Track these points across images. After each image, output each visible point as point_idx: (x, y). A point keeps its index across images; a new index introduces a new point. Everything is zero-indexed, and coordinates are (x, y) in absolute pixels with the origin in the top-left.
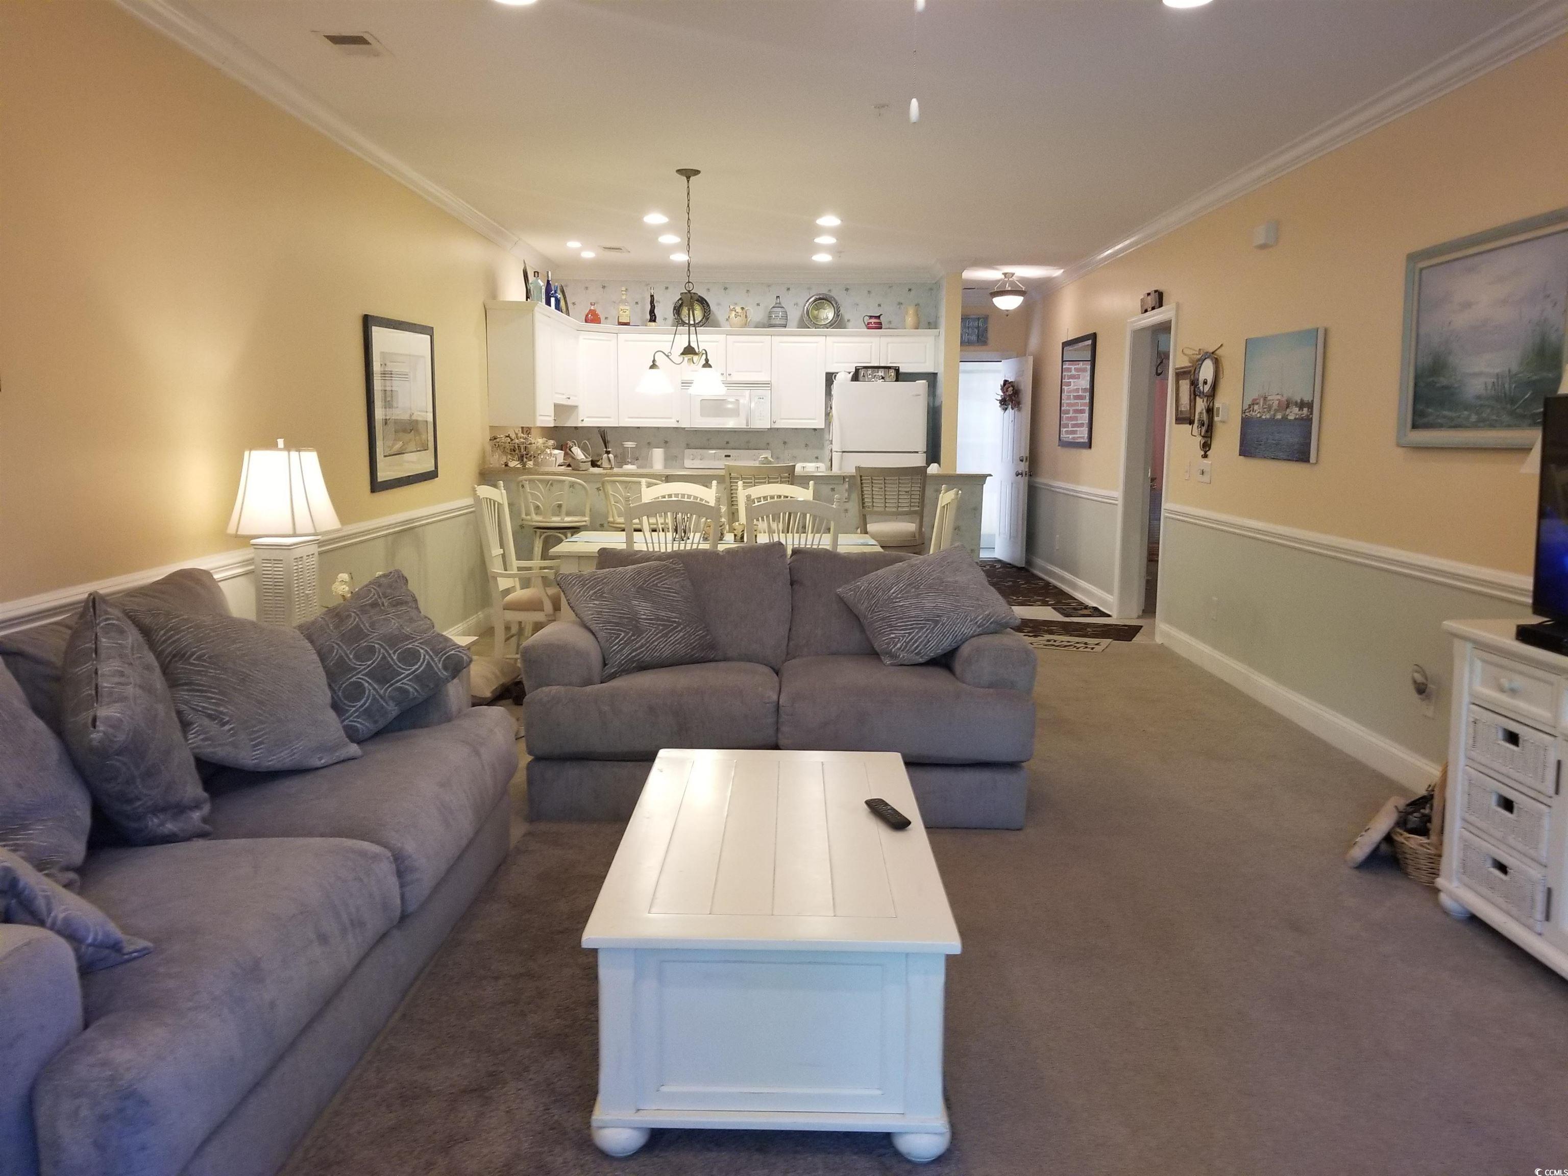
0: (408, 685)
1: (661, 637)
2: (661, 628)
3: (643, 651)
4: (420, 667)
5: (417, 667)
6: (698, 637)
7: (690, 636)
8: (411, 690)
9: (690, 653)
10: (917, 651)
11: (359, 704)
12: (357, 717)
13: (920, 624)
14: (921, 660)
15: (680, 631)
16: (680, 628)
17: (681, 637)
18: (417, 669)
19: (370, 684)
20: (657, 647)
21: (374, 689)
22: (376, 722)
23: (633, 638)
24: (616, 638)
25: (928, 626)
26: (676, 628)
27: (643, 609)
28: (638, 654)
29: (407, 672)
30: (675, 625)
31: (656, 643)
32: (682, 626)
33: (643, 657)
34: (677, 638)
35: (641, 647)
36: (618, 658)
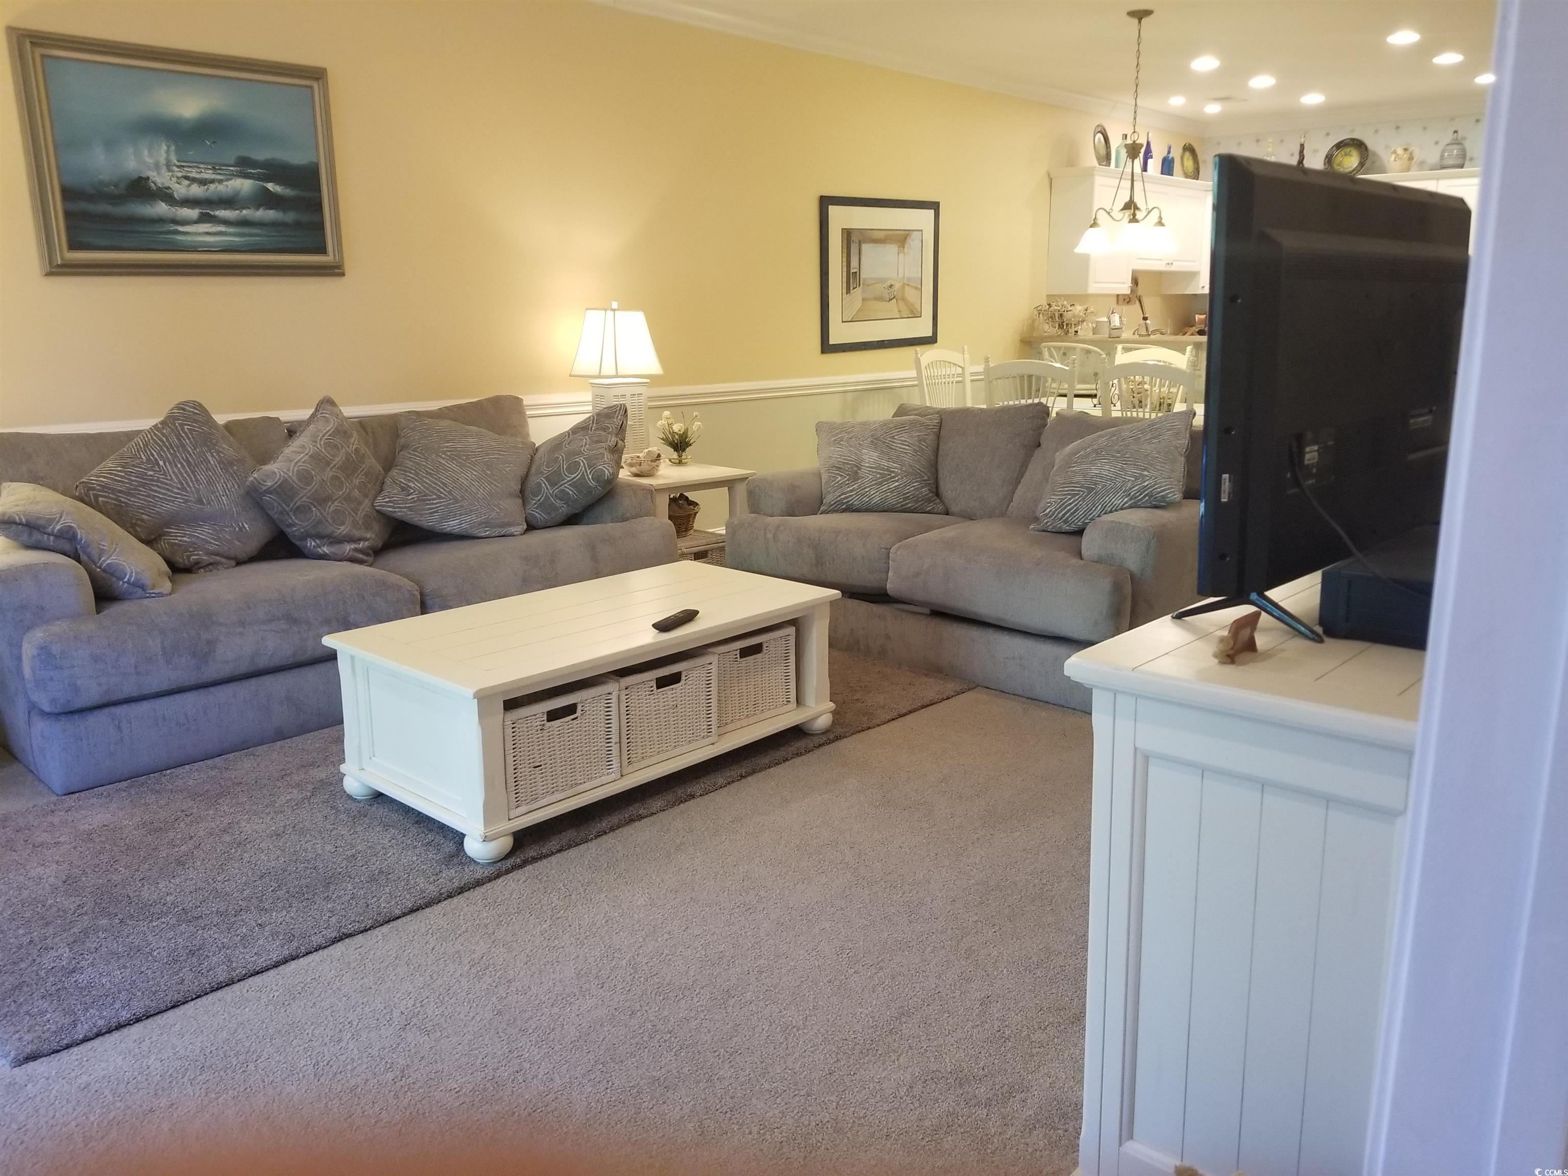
0: (568, 488)
1: (875, 484)
2: (878, 476)
3: (852, 495)
4: (577, 475)
5: (575, 475)
6: (913, 488)
7: (906, 486)
8: (571, 492)
9: (901, 502)
10: (1064, 518)
11: (537, 498)
12: (536, 508)
13: (1076, 491)
14: (1066, 528)
15: (897, 481)
16: (897, 478)
17: (895, 487)
18: (575, 477)
19: (545, 485)
20: (868, 493)
21: (547, 488)
22: (549, 514)
23: (847, 482)
24: (833, 481)
25: (1082, 493)
26: (894, 477)
27: (870, 457)
28: (846, 498)
29: (569, 479)
30: (893, 475)
31: (867, 490)
32: (899, 477)
33: (852, 500)
34: (891, 487)
35: (851, 491)
36: (829, 499)
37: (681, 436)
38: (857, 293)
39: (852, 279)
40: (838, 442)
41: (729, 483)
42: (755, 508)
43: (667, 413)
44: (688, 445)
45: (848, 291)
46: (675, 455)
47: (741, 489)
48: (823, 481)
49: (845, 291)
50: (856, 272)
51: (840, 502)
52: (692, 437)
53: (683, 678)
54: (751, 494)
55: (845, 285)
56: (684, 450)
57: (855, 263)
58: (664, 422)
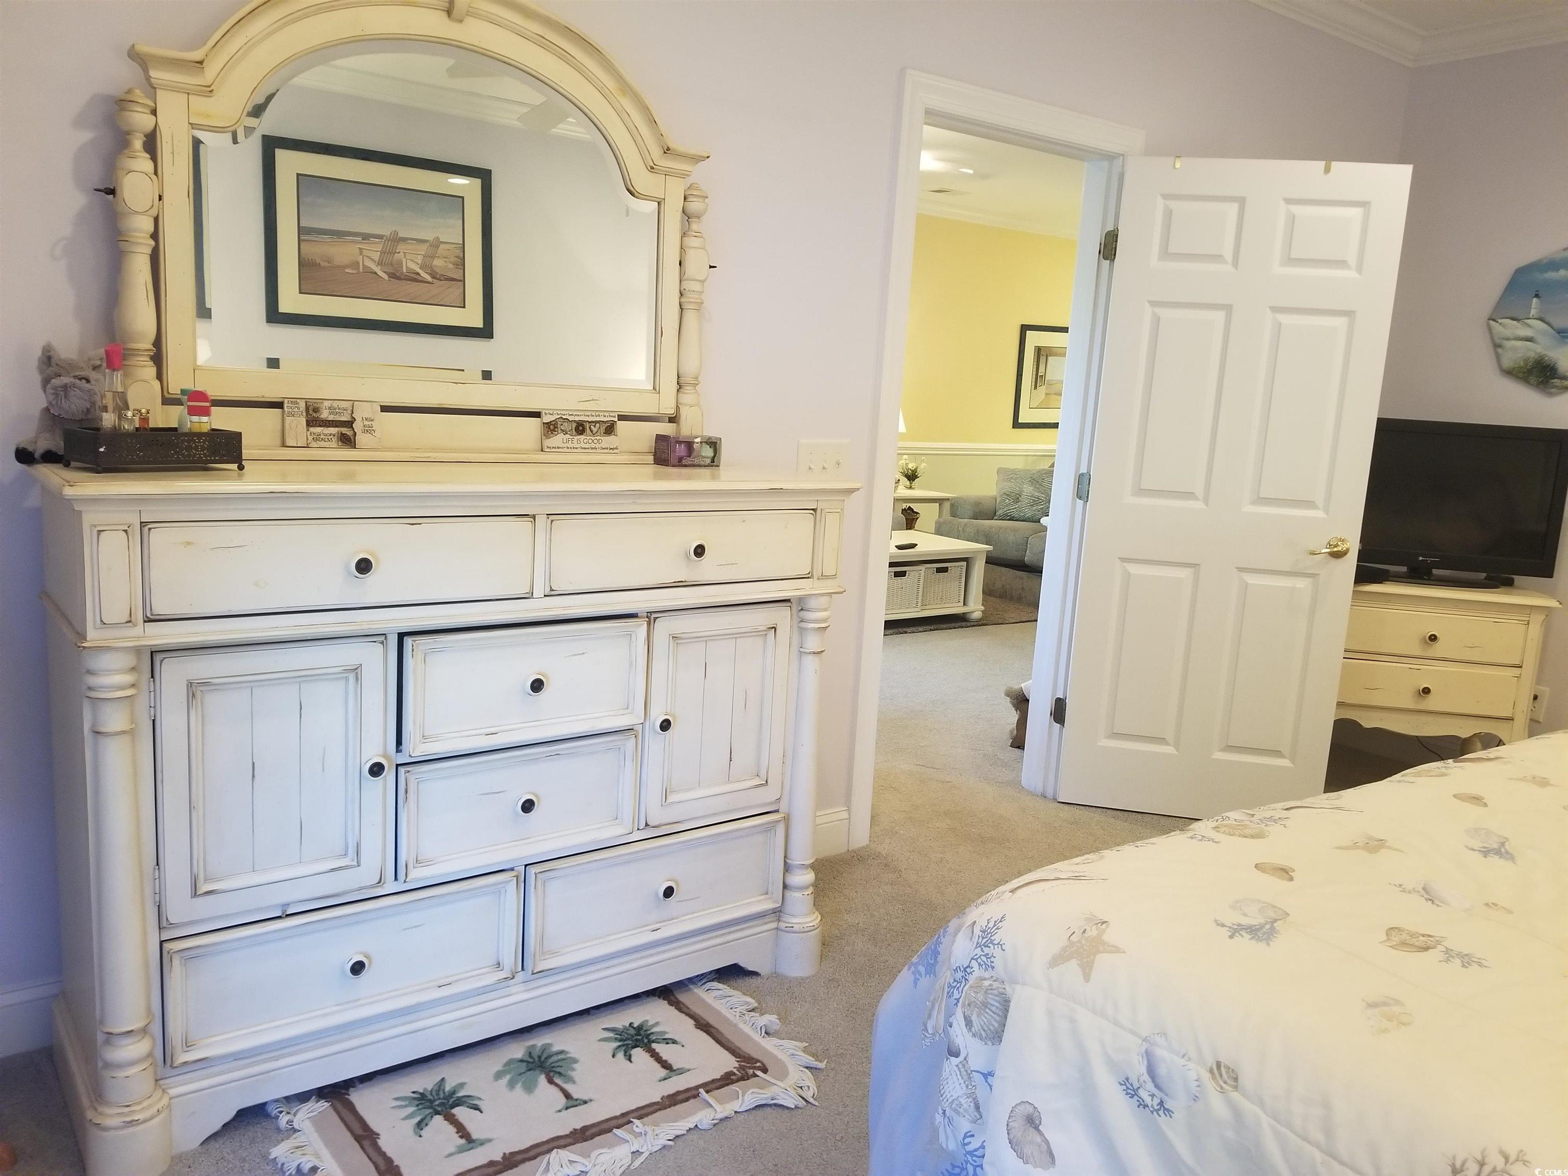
23: (1012, 503)
24: (1004, 502)
28: (1009, 512)
36: (1000, 512)
37: (913, 471)
38: (1042, 390)
39: (1038, 379)
40: (1009, 480)
41: (940, 501)
42: (954, 514)
43: (905, 457)
44: (916, 477)
45: (1036, 388)
46: (908, 483)
47: (947, 505)
48: (997, 502)
49: (1033, 387)
50: (1042, 376)
51: (1006, 515)
52: (919, 473)
53: (907, 575)
54: (952, 505)
55: (1033, 384)
56: (914, 480)
57: (1042, 369)
58: (903, 461)
